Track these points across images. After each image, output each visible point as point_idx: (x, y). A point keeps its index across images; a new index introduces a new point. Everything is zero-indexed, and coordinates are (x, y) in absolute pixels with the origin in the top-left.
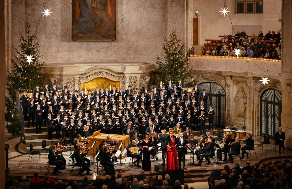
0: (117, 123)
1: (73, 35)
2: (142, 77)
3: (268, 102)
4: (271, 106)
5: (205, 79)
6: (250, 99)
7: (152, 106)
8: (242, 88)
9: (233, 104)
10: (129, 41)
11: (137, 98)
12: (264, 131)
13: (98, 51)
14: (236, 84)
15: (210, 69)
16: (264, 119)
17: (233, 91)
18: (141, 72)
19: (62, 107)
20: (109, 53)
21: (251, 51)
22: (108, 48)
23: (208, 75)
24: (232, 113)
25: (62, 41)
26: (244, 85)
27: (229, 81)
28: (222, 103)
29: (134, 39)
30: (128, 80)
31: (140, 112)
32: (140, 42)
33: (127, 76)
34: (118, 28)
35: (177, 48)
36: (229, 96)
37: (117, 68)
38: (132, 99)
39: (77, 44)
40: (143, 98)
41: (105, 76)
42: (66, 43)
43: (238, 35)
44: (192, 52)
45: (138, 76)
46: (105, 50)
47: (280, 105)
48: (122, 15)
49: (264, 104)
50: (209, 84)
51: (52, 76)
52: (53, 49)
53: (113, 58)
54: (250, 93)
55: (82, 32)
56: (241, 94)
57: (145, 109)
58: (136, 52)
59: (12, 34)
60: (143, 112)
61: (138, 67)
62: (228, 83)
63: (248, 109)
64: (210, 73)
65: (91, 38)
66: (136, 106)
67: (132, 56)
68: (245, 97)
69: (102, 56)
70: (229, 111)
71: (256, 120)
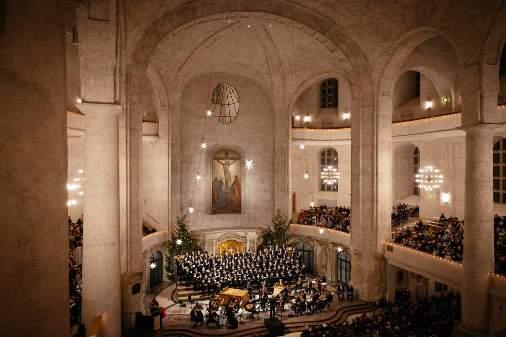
0: (240, 279)
1: (212, 211)
2: (258, 239)
3: (342, 260)
4: (344, 263)
5: (300, 240)
6: (330, 257)
7: (264, 264)
8: (324, 248)
9: (318, 258)
10: (250, 213)
11: (255, 259)
12: (339, 279)
13: (229, 220)
14: (321, 245)
15: (303, 234)
16: (339, 270)
17: (318, 250)
18: (257, 236)
19: (204, 268)
20: (237, 221)
21: (331, 222)
22: (236, 218)
23: (302, 238)
24: (318, 264)
25: (205, 214)
26: (326, 247)
27: (316, 243)
28: (311, 257)
29: (253, 212)
30: (248, 241)
31: (255, 270)
32: (257, 214)
33: (248, 239)
34: (242, 205)
35: (281, 221)
36: (316, 253)
37: (241, 233)
38: (251, 259)
39: (216, 216)
40: (258, 258)
41: (233, 239)
42: (208, 216)
43: (321, 208)
44: (291, 222)
45: (256, 239)
46: (234, 219)
47: (350, 263)
48: (245, 196)
49: (339, 261)
50: (302, 243)
51: (198, 240)
52: (200, 220)
53: (239, 224)
54: (330, 253)
55: (218, 209)
56: (324, 253)
57: (259, 267)
58: (255, 220)
59: (171, 214)
60: (258, 270)
61: (255, 232)
62: (315, 244)
63: (328, 263)
64: (303, 236)
65: (224, 213)
66: (253, 265)
67: (252, 223)
68: (326, 255)
69: (232, 223)
70: (316, 262)
71: (334, 271)
